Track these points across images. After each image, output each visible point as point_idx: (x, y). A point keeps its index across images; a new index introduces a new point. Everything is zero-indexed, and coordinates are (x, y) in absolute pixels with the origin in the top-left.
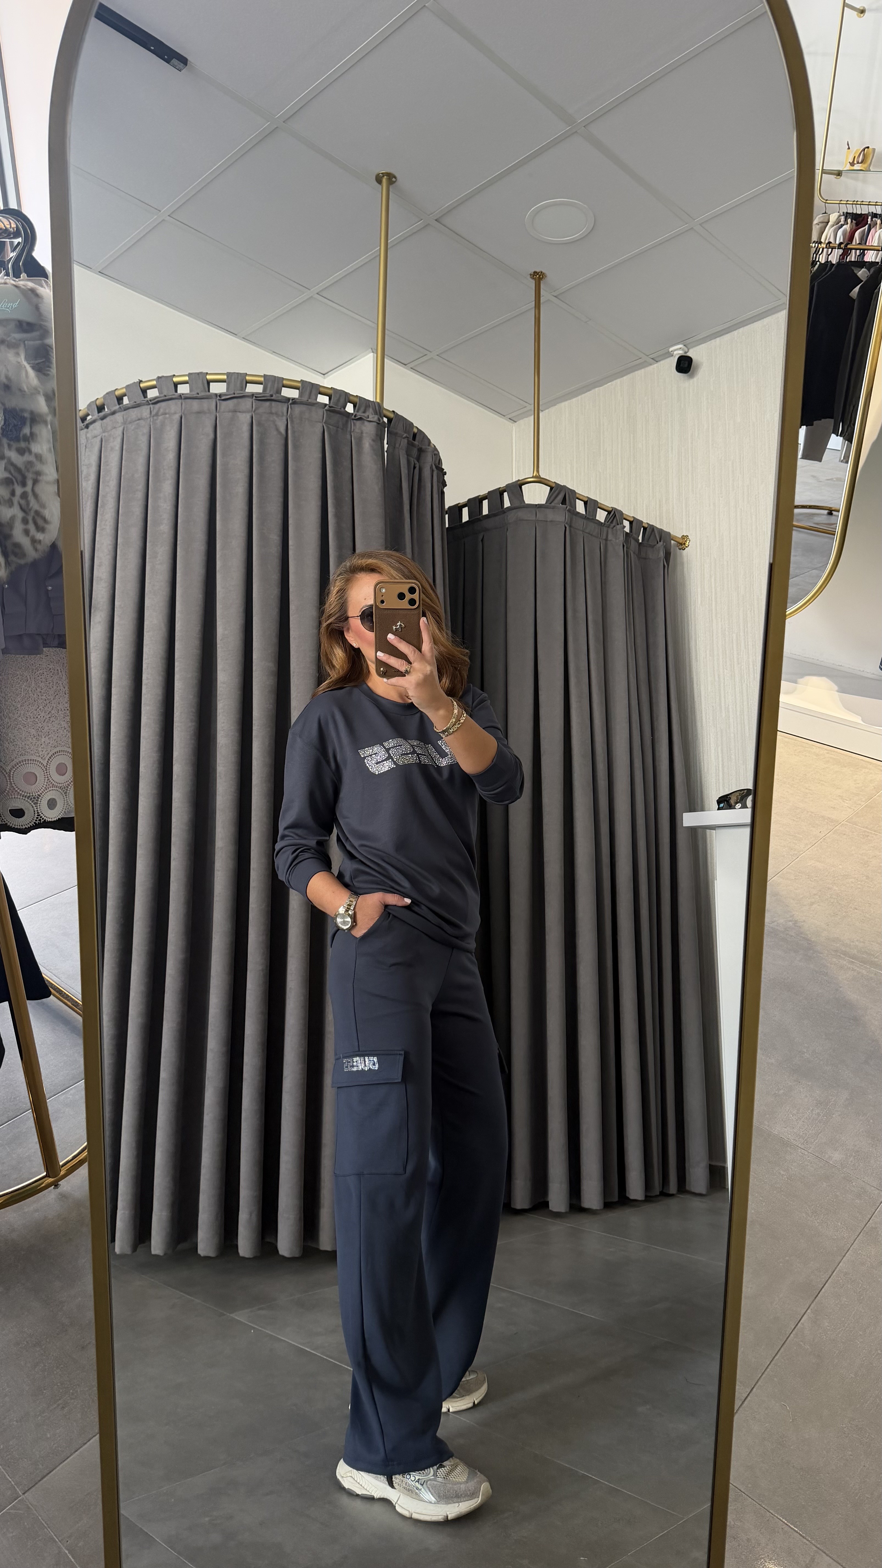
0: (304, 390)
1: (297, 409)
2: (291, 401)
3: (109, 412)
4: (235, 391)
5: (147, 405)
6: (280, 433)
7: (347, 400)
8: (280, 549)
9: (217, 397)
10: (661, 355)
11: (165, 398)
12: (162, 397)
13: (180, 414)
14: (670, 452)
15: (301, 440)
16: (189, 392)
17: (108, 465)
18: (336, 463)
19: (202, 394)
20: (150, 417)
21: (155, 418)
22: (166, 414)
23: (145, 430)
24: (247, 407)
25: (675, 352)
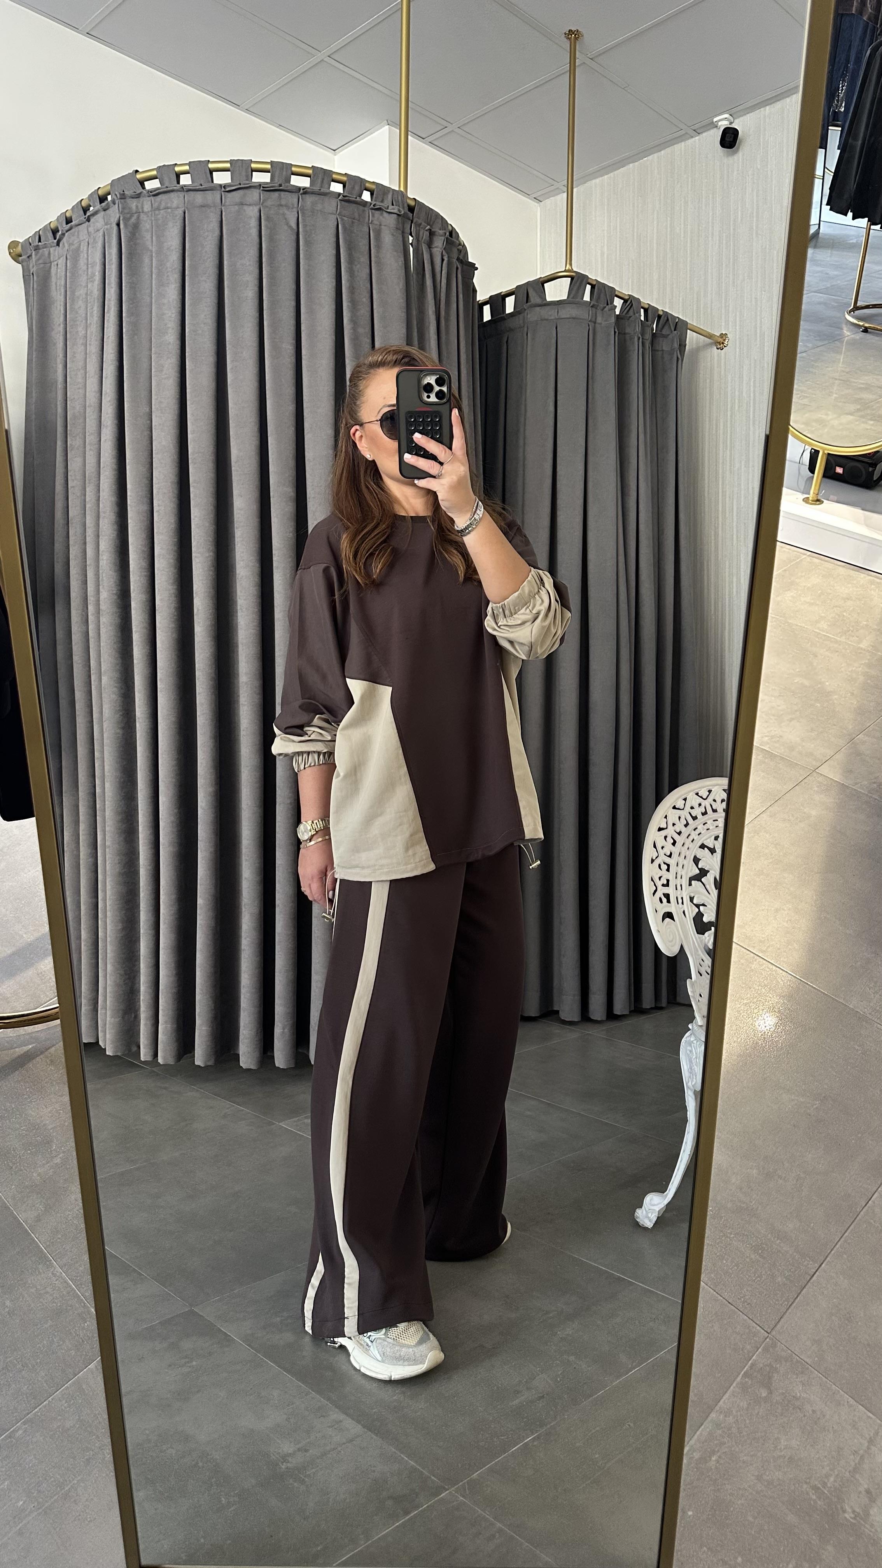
0: (315, 178)
1: (309, 200)
2: (302, 191)
4: (240, 180)
5: (148, 196)
6: (290, 227)
7: (363, 188)
8: (293, 359)
9: (221, 188)
10: (704, 126)
11: (166, 189)
12: (162, 189)
13: (183, 209)
14: (710, 239)
15: (313, 236)
16: (192, 183)
18: (351, 261)
19: (206, 185)
20: (151, 211)
21: (157, 212)
22: (168, 208)
23: (148, 226)
24: (255, 199)
25: (720, 123)
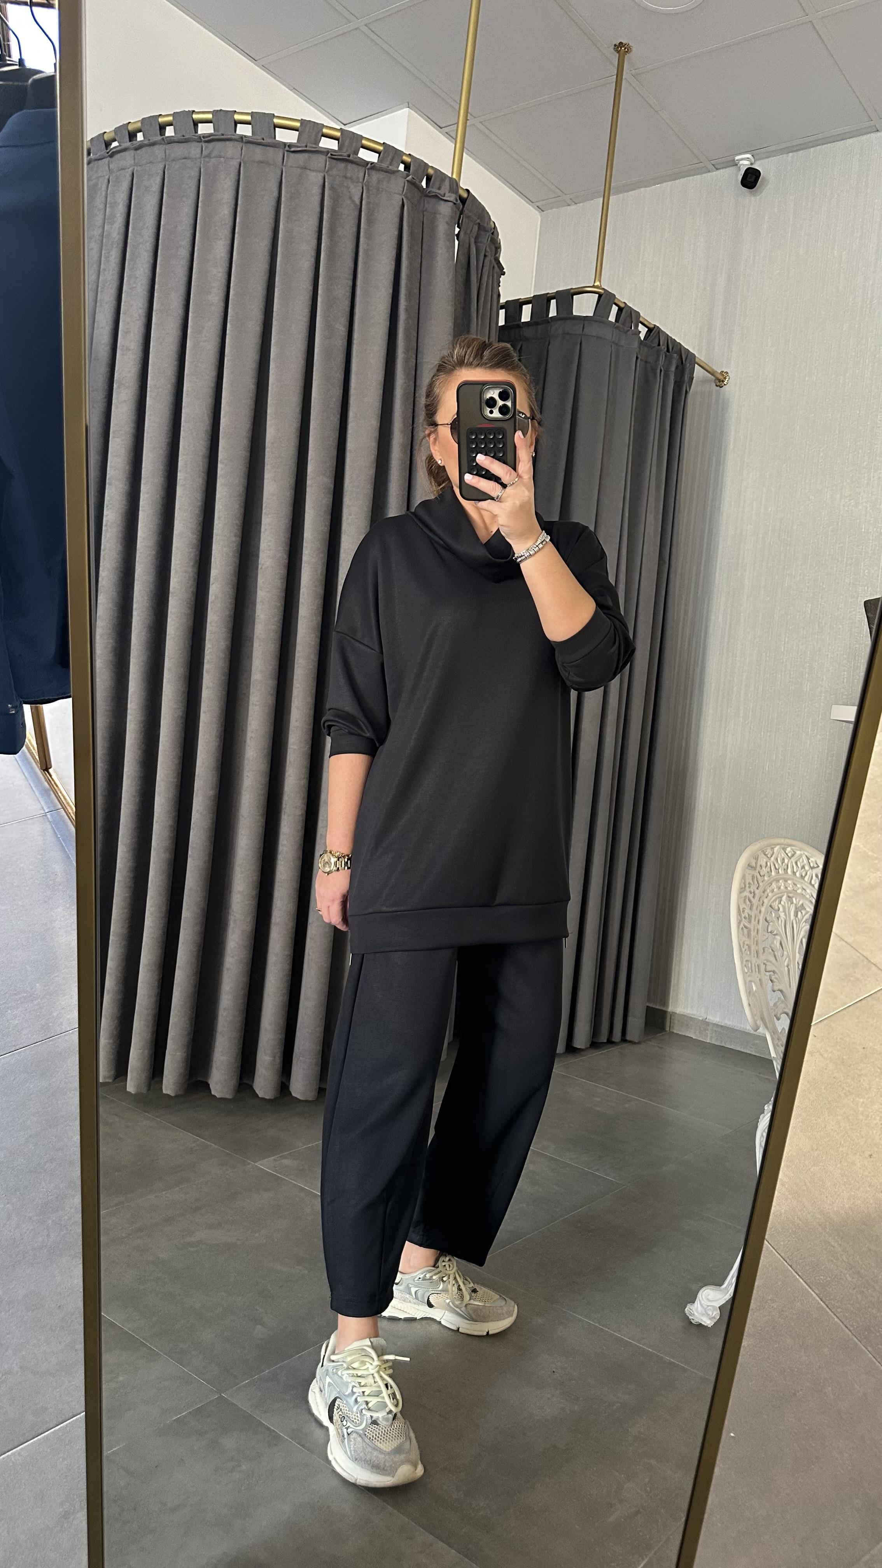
0: (383, 154)
1: (375, 176)
2: (369, 166)
3: (146, 142)
4: (307, 142)
5: (198, 142)
6: (353, 202)
7: (425, 172)
8: (345, 342)
9: (285, 147)
11: (222, 138)
12: (217, 135)
13: (239, 160)
15: (376, 214)
16: (251, 135)
17: (141, 208)
19: (268, 140)
20: (200, 159)
21: (207, 159)
22: (221, 157)
23: (194, 173)
24: (319, 165)
25: (741, 162)
